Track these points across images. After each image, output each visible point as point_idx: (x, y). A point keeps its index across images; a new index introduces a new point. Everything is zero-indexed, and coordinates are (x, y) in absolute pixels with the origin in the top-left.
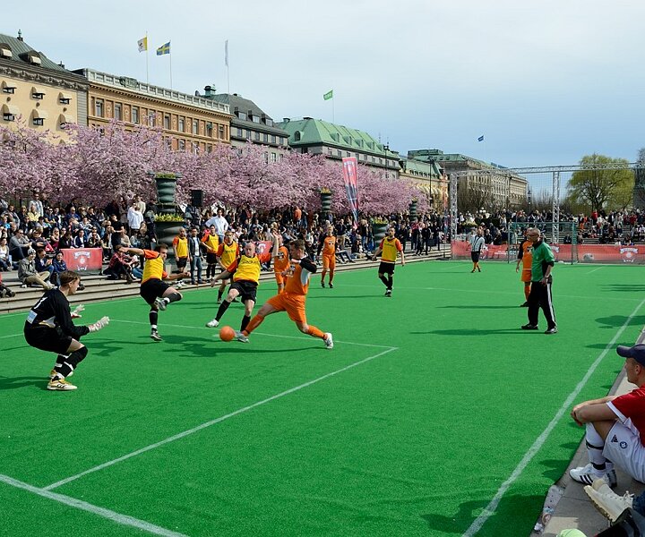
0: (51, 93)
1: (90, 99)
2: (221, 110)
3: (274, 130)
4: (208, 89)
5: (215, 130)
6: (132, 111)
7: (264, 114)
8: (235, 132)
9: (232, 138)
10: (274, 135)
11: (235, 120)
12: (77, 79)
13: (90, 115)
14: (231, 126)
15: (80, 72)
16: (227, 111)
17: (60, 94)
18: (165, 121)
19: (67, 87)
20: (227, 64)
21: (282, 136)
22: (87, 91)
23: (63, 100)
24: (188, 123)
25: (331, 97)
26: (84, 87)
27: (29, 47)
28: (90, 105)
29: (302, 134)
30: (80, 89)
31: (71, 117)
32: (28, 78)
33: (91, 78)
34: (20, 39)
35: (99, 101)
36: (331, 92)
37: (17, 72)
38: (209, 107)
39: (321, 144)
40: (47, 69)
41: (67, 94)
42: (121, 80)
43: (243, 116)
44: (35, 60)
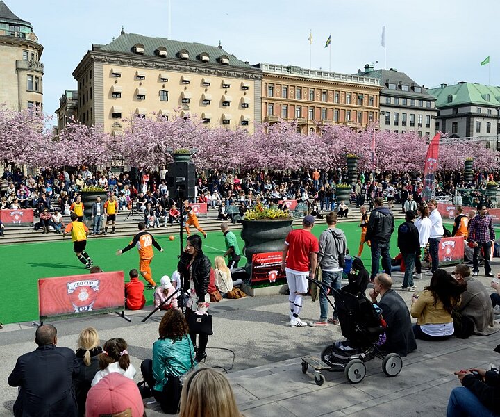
0: (235, 83)
1: (264, 85)
2: (372, 84)
3: (421, 95)
4: (367, 67)
5: (365, 99)
6: (296, 91)
7: (413, 83)
8: (384, 100)
9: (381, 105)
10: (421, 99)
11: (385, 91)
12: (254, 71)
13: (264, 96)
14: (380, 95)
15: (258, 66)
16: (377, 84)
17: (242, 83)
18: (323, 97)
19: (247, 77)
20: (383, 44)
21: (429, 100)
22: (261, 79)
23: (244, 88)
24: (342, 95)
25: (488, 62)
26: (259, 76)
27: (225, 52)
28: (263, 89)
29: (454, 96)
30: (257, 78)
31: (249, 99)
32: (219, 74)
33: (265, 70)
34: (220, 47)
35: (270, 85)
36: (488, 58)
37: (212, 71)
38: (366, 83)
39: (470, 104)
40: (233, 67)
41: (247, 83)
42: (288, 68)
43: (392, 87)
44: (225, 61)
